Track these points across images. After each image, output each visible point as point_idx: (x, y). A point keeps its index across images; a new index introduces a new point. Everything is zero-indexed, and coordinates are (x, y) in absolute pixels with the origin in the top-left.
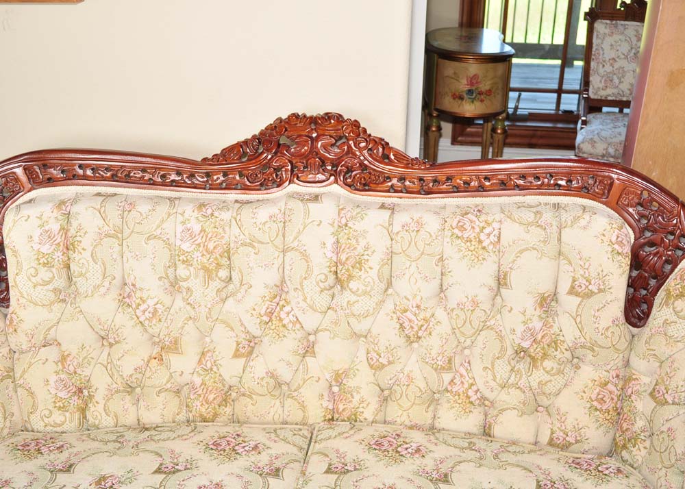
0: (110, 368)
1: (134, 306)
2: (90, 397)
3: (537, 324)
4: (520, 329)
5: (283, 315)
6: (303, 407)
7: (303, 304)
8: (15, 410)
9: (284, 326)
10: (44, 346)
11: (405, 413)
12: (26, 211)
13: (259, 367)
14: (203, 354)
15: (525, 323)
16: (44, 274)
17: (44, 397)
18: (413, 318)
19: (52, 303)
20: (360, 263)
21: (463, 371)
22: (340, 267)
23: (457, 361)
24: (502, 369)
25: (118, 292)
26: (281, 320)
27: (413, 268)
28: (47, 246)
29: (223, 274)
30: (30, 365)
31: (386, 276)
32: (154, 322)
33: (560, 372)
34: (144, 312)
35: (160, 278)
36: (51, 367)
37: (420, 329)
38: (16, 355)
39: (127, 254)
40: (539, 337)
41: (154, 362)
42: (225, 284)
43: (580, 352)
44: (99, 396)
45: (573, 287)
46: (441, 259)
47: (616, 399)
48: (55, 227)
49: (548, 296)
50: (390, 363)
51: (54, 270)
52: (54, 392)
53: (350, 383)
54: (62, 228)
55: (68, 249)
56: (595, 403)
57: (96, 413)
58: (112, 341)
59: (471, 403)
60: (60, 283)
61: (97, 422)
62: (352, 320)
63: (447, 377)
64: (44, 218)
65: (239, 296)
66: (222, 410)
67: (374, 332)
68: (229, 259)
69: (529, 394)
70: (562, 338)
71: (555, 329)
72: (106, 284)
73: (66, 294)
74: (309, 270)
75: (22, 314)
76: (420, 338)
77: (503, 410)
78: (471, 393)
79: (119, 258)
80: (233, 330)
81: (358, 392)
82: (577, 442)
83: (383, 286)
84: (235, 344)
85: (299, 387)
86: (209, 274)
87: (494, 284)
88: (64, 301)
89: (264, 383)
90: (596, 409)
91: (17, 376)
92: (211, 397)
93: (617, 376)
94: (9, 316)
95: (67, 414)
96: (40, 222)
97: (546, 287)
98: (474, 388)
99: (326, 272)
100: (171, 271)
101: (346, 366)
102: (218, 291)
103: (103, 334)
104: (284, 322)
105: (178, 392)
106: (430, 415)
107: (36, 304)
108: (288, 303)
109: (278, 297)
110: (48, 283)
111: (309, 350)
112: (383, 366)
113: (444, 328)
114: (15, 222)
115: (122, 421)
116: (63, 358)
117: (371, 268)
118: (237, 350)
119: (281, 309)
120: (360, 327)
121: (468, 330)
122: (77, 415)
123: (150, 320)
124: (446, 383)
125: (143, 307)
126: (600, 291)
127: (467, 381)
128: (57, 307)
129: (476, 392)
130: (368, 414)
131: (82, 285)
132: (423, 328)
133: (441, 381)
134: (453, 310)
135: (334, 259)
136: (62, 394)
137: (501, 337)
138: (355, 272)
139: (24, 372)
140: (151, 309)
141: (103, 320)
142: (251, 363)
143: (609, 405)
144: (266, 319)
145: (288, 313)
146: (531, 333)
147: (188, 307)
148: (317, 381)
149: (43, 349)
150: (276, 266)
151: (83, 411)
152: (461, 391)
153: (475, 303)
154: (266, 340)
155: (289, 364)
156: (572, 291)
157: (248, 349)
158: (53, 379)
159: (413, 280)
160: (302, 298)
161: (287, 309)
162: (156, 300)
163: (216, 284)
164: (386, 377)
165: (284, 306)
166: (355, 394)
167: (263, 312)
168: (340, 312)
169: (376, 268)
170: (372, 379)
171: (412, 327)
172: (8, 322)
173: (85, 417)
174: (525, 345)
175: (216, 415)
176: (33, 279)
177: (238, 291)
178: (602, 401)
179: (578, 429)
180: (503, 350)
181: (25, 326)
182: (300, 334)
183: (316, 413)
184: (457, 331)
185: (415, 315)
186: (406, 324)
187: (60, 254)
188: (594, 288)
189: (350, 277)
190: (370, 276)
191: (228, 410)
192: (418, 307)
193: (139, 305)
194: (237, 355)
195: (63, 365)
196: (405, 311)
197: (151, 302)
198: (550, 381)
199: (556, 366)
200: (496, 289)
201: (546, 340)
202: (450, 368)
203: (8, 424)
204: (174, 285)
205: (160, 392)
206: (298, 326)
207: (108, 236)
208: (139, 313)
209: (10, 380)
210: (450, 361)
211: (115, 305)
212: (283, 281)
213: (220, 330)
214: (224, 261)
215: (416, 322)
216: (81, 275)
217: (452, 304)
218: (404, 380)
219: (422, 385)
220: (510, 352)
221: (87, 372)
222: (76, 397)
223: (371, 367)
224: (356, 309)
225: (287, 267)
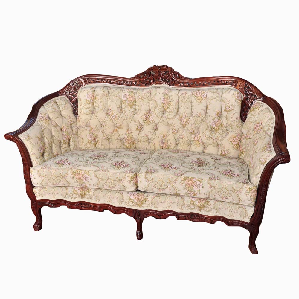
0: (104, 132)
1: (110, 115)
2: (98, 140)
3: (217, 120)
4: (212, 121)
5: (149, 119)
6: (154, 145)
7: (155, 116)
8: (77, 144)
9: (150, 121)
10: (86, 126)
11: (182, 147)
12: (84, 89)
13: (143, 133)
14: (128, 129)
15: (213, 119)
16: (88, 106)
17: (86, 140)
18: (184, 119)
19: (89, 114)
20: (170, 104)
21: (197, 134)
22: (165, 105)
23: (196, 132)
24: (208, 133)
25: (106, 112)
26: (149, 120)
27: (184, 105)
28: (89, 98)
29: (134, 107)
30: (82, 131)
31: (177, 108)
32: (115, 119)
33: (223, 134)
34: (113, 117)
35: (118, 108)
36: (88, 132)
37: (186, 122)
38: (79, 129)
39: (109, 101)
40: (217, 124)
41: (115, 131)
42: (134, 110)
43: (228, 128)
44: (100, 140)
45: (225, 109)
46: (191, 103)
47: (238, 141)
48: (91, 93)
49: (219, 112)
50: (178, 132)
51: (90, 105)
52: (88, 138)
53: (167, 138)
54: (93, 94)
55: (94, 99)
56: (232, 142)
57: (99, 145)
58: (104, 125)
59: (200, 143)
60: (91, 108)
61: (99, 148)
62: (168, 120)
63: (193, 136)
64: (89, 91)
65: (138, 113)
66: (133, 146)
67: (174, 123)
68: (136, 103)
69: (215, 140)
70: (223, 124)
71: (221, 121)
72: (103, 109)
73: (93, 112)
74: (156, 106)
75: (81, 116)
76: (186, 125)
77: (208, 145)
78: (199, 140)
79: (107, 102)
80: (136, 122)
81: (169, 141)
82: (228, 154)
83: (176, 110)
84: (137, 126)
85: (153, 139)
86: (130, 107)
87: (205, 109)
88: (92, 114)
89: (144, 138)
90: (233, 144)
91: (79, 134)
92: (130, 142)
93: (239, 135)
94: (78, 118)
95: (91, 145)
96: (87, 92)
97: (218, 109)
98: (200, 139)
99: (161, 107)
100: (120, 106)
101: (166, 133)
102: (132, 112)
103: (102, 123)
104: (150, 120)
105: (121, 140)
106: (189, 148)
107: (85, 114)
108: (151, 116)
109: (148, 114)
110: (89, 108)
111: (156, 129)
112: (176, 133)
113: (192, 122)
114: (81, 92)
115: (105, 148)
116: (91, 129)
117: (173, 105)
118: (137, 128)
119: (149, 117)
120: (170, 122)
121: (199, 122)
122: (94, 146)
123: (114, 119)
124: (193, 138)
125: (113, 115)
126: (232, 110)
127: (199, 137)
128: (90, 115)
129: (201, 140)
130: (172, 147)
131: (97, 109)
132: (187, 122)
133: (191, 137)
134: (194, 117)
135: (163, 103)
136: (90, 139)
137: (207, 124)
138: (169, 106)
139: (81, 133)
140: (115, 116)
141: (102, 119)
142: (141, 132)
143: (236, 143)
144: (145, 119)
145: (151, 118)
146: (215, 122)
147: (125, 116)
148: (158, 138)
149: (86, 127)
150: (148, 105)
151: (95, 145)
152: (197, 140)
153: (200, 115)
154: (145, 126)
155: (151, 132)
156: (225, 110)
157: (140, 128)
158: (88, 135)
159: (184, 108)
160: (154, 114)
161: (151, 117)
162: (116, 114)
163: (132, 110)
164: (177, 136)
165: (150, 116)
166: (168, 141)
167: (144, 117)
168: (165, 118)
169: (174, 105)
170: (173, 137)
171: (184, 122)
172: (77, 119)
173: (96, 146)
174: (214, 126)
175: (131, 147)
176: (85, 107)
177: (138, 112)
178: (234, 141)
179: (228, 150)
180: (208, 128)
181: (82, 120)
182: (154, 124)
183: (158, 146)
184: (195, 123)
185: (185, 118)
186: (182, 121)
187: (92, 100)
188: (230, 109)
189: (167, 108)
190: (172, 107)
191: (134, 146)
192: (185, 116)
193: (112, 115)
194: (137, 130)
195: (91, 131)
196: (182, 117)
197: (115, 114)
198: (220, 136)
199: (222, 132)
200: (205, 110)
201: (219, 124)
202: (194, 133)
203: (75, 147)
204: (121, 111)
205: (116, 140)
206: (153, 121)
207: (105, 96)
208: (112, 117)
209: (77, 135)
210: (194, 131)
211: (105, 115)
212: (150, 110)
213: (133, 122)
214: (134, 103)
215: (185, 120)
216: (97, 106)
217: (194, 115)
218: (181, 137)
219: (187, 139)
220: (210, 128)
221: (97, 133)
222: (94, 141)
223: (173, 133)
224: (169, 117)
225: (151, 105)
